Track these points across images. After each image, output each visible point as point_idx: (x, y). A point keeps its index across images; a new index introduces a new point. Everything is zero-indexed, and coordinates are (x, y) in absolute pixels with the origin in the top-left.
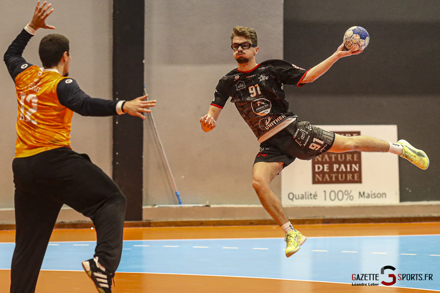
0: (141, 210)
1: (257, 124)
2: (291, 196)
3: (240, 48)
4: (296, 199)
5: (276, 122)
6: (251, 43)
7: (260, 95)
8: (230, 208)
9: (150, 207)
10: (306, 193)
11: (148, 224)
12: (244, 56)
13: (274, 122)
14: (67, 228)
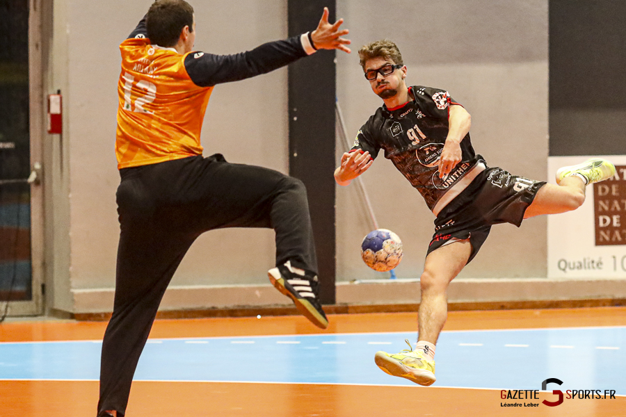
0: (333, 287)
1: (429, 183)
2: (563, 265)
3: (380, 77)
4: (570, 268)
5: (458, 173)
6: (395, 65)
7: (425, 140)
8: (470, 284)
9: (347, 283)
10: (585, 260)
11: (345, 310)
12: (388, 87)
13: (455, 174)
14: (220, 317)
